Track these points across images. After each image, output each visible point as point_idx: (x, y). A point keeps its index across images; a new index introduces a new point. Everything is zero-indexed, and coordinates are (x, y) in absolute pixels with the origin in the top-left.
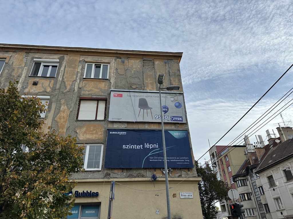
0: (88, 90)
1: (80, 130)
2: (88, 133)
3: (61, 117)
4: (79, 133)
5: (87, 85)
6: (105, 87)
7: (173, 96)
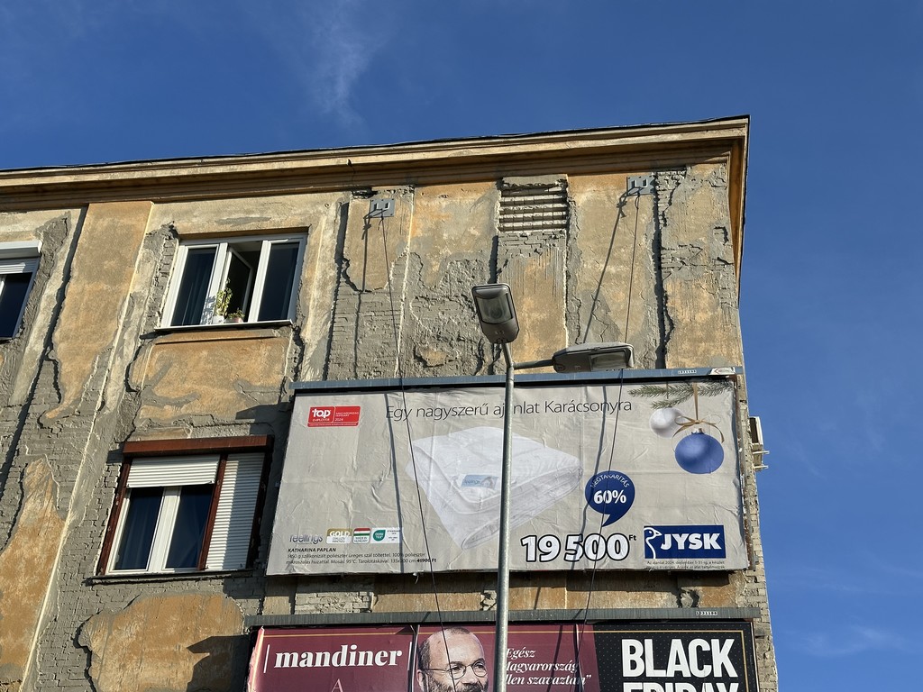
0: (174, 395)
1: (110, 634)
2: (151, 655)
3: (16, 562)
4: (100, 655)
5: (173, 371)
6: (268, 373)
7: (672, 397)
